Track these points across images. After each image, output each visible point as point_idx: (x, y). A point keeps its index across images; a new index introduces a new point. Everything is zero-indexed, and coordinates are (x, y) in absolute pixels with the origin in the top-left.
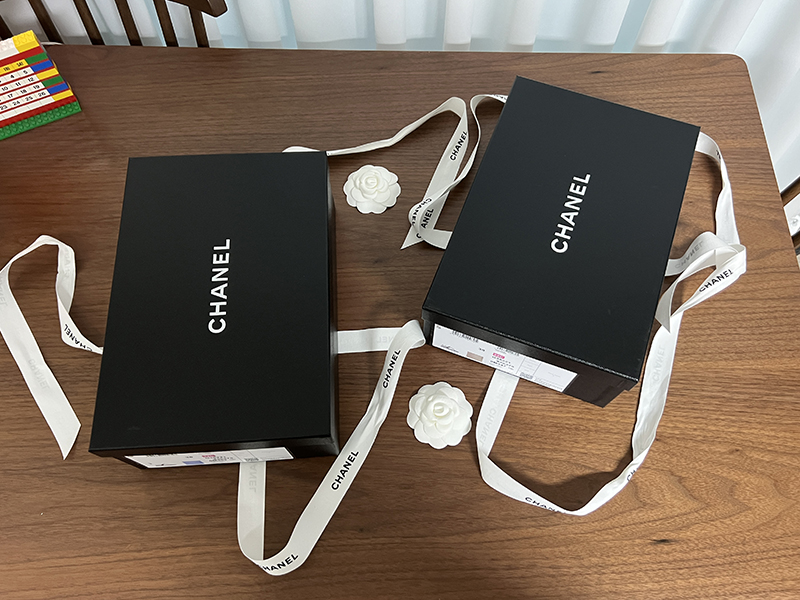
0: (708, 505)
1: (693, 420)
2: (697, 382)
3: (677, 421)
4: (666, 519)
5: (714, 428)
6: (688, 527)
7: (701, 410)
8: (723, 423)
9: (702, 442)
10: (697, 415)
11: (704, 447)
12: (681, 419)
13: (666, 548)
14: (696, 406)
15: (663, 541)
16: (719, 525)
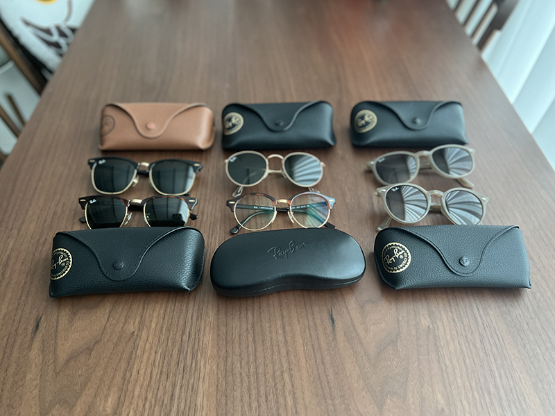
0: (57, 374)
1: (149, 371)
2: (191, 382)
3: (150, 354)
4: (56, 331)
5: (136, 393)
6: (42, 351)
7: (159, 382)
8: (141, 405)
9: (124, 378)
10: (154, 376)
11: (118, 379)
12: (152, 358)
13: (31, 328)
14: (164, 376)
15: (37, 327)
16: (35, 383)
